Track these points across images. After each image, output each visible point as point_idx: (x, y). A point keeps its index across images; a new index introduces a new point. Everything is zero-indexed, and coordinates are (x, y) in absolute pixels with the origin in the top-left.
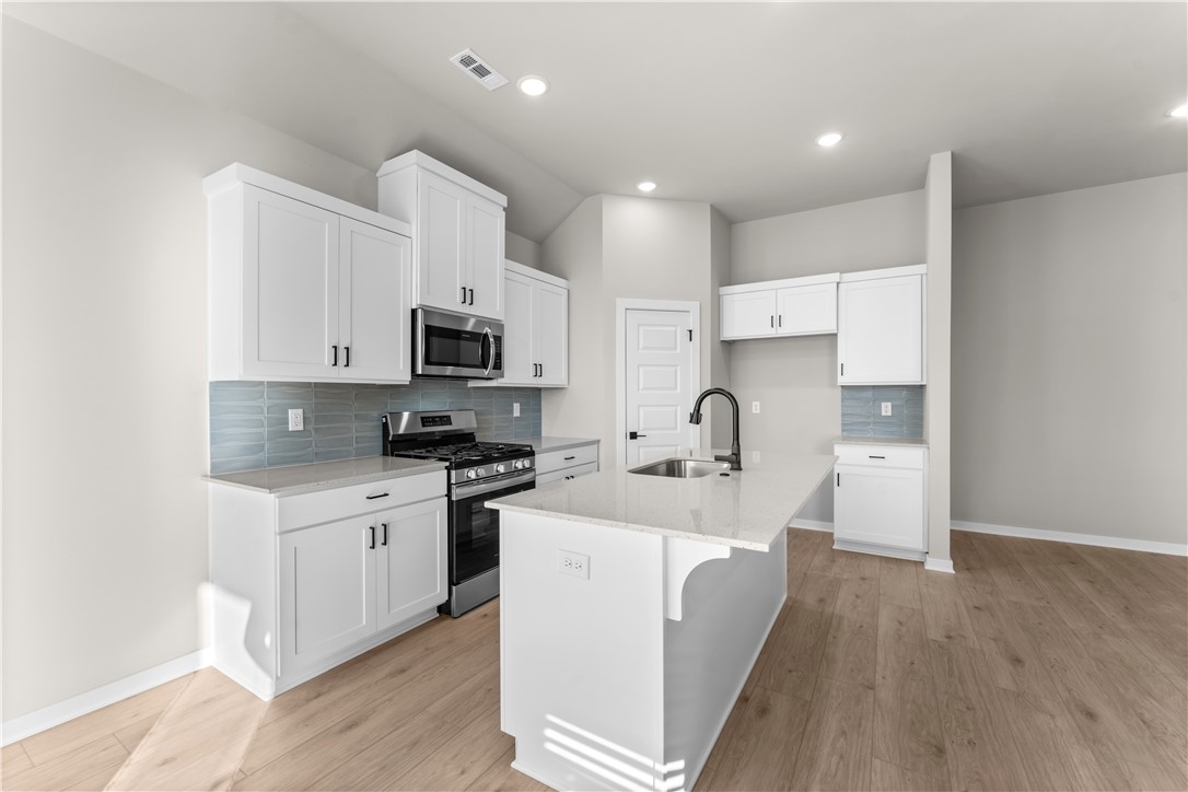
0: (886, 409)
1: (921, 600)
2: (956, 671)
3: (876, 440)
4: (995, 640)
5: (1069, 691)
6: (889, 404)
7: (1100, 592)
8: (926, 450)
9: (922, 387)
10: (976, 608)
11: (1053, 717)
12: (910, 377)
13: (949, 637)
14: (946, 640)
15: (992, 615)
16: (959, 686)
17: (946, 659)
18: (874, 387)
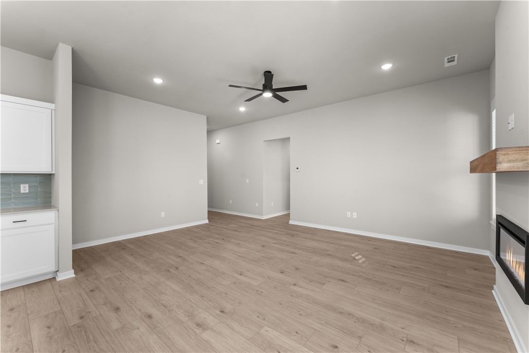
0: (24, 188)
1: (59, 304)
2: (91, 337)
3: (17, 210)
4: (105, 304)
5: (140, 310)
6: (27, 186)
7: (136, 258)
8: (57, 212)
9: (50, 175)
10: (91, 291)
11: (138, 328)
12: (44, 168)
13: (82, 318)
14: (81, 320)
15: (100, 291)
16: (95, 345)
17: (83, 333)
18: (14, 174)
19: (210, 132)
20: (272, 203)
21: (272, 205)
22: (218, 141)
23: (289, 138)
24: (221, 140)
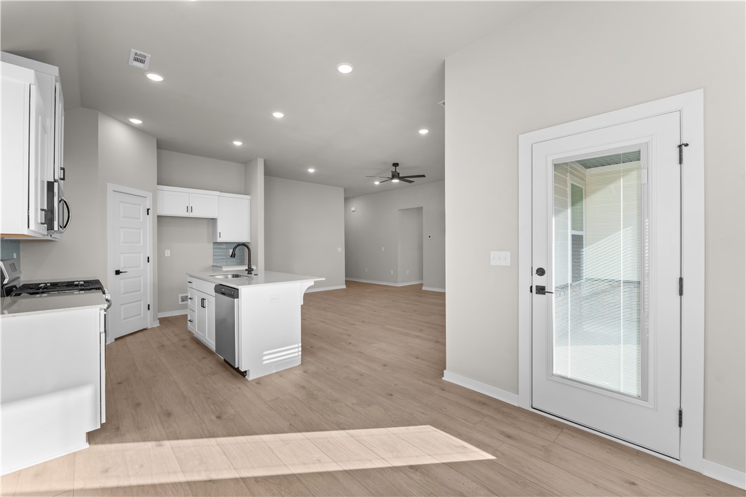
9: (248, 244)
12: (243, 238)
18: (226, 243)
19: (347, 199)
20: (408, 271)
21: (408, 273)
22: (353, 209)
23: (422, 207)
24: (356, 208)
